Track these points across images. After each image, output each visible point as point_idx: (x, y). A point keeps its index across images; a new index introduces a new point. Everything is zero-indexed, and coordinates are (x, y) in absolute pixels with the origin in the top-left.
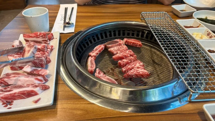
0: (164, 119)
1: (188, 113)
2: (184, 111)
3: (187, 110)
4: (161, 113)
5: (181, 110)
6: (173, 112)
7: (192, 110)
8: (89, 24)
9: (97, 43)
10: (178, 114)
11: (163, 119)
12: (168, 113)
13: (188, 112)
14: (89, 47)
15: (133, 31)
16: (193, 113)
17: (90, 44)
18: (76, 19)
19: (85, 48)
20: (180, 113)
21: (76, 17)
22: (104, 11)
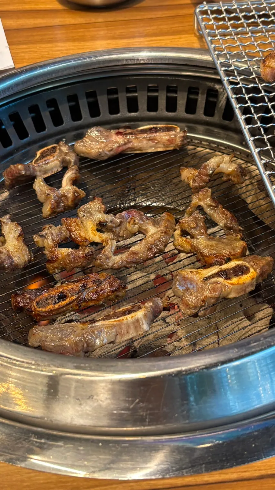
4: (234, 476)
12: (263, 472)
15: (150, 90)
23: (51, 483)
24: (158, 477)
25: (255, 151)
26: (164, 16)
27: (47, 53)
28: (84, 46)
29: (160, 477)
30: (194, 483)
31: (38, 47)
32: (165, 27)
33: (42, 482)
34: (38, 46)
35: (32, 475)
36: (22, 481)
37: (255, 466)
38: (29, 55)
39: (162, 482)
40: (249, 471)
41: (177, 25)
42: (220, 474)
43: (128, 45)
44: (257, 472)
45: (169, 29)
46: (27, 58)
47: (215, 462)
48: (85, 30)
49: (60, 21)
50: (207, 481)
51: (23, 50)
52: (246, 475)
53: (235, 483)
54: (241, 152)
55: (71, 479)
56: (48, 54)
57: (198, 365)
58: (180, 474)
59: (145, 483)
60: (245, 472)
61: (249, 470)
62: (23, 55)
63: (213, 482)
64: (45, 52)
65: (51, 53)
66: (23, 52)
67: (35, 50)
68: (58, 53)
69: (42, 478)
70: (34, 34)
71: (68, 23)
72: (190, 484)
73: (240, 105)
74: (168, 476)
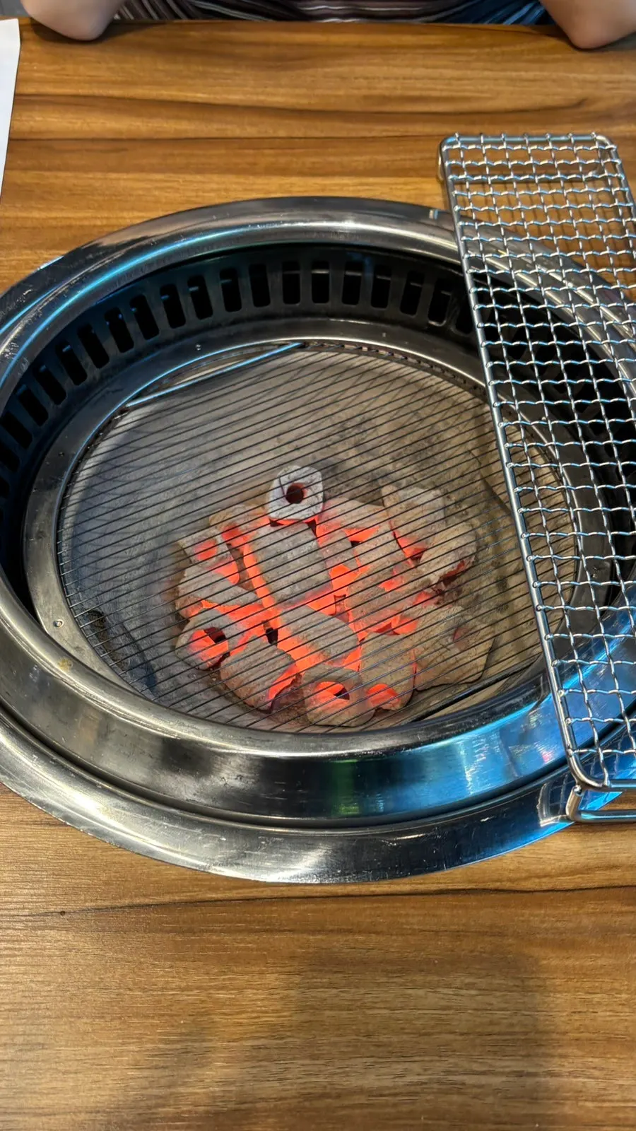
0: (414, 920)
1: (550, 886)
2: (526, 879)
3: (549, 868)
4: (407, 888)
5: (517, 870)
6: (470, 882)
7: (573, 872)
8: (89, 214)
9: (139, 355)
10: (497, 891)
11: (410, 919)
12: (442, 886)
13: (546, 884)
14: (90, 389)
16: (571, 886)
17: (93, 373)
18: (6, 169)
19: (57, 402)
20: (507, 885)
21: (10, 150)
22: (201, 96)
23: (185, 879)
24: (315, 881)
25: (491, 383)
26: (384, 134)
27: (194, 194)
28: (254, 184)
29: (318, 882)
30: (358, 893)
31: (181, 180)
32: (383, 158)
33: (173, 877)
34: (182, 178)
35: (163, 867)
36: (149, 875)
37: (433, 878)
38: (167, 194)
39: (319, 888)
40: (425, 883)
41: (403, 156)
42: (390, 884)
43: (323, 190)
44: (435, 885)
45: (389, 163)
46: (164, 200)
47: (385, 869)
48: (256, 151)
49: (217, 130)
50: (373, 892)
51: (159, 185)
52: (422, 888)
53: (407, 897)
54: (476, 386)
55: (209, 877)
56: (197, 196)
57: (376, 748)
58: (342, 881)
59: (299, 888)
60: (421, 884)
61: (427, 882)
62: (157, 193)
63: (380, 893)
64: (192, 190)
65: (200, 194)
66: (157, 188)
67: (175, 185)
68: (212, 194)
69: (174, 872)
70: (176, 152)
71: (230, 134)
72: (351, 893)
73: (481, 306)
74: (327, 882)
